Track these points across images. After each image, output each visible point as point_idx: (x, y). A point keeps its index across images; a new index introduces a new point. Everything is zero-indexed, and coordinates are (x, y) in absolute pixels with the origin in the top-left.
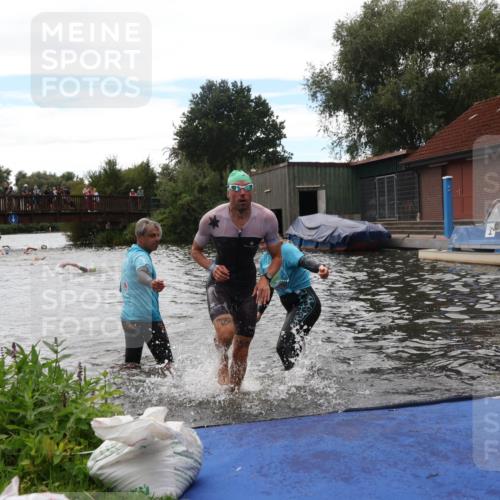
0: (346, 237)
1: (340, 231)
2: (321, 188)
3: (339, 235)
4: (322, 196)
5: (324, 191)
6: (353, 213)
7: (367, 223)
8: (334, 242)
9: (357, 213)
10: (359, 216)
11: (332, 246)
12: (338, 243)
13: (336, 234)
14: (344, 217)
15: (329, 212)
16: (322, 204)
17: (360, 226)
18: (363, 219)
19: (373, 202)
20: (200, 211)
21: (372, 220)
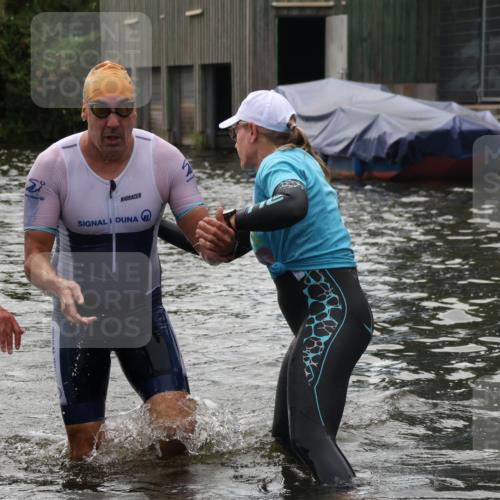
0: (398, 143)
1: (383, 127)
2: (336, 9)
3: (381, 139)
4: (338, 30)
5: (344, 18)
6: (418, 81)
7: (455, 105)
8: (369, 155)
9: (427, 81)
10: (432, 87)
11: (363, 165)
12: (377, 160)
13: (373, 135)
14: (394, 91)
15: (353, 74)
16: (337, 53)
17: (439, 116)
18: (443, 96)
19: (469, 50)
20: (11, 61)
21: (468, 99)
